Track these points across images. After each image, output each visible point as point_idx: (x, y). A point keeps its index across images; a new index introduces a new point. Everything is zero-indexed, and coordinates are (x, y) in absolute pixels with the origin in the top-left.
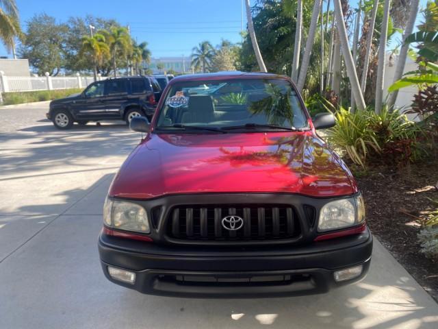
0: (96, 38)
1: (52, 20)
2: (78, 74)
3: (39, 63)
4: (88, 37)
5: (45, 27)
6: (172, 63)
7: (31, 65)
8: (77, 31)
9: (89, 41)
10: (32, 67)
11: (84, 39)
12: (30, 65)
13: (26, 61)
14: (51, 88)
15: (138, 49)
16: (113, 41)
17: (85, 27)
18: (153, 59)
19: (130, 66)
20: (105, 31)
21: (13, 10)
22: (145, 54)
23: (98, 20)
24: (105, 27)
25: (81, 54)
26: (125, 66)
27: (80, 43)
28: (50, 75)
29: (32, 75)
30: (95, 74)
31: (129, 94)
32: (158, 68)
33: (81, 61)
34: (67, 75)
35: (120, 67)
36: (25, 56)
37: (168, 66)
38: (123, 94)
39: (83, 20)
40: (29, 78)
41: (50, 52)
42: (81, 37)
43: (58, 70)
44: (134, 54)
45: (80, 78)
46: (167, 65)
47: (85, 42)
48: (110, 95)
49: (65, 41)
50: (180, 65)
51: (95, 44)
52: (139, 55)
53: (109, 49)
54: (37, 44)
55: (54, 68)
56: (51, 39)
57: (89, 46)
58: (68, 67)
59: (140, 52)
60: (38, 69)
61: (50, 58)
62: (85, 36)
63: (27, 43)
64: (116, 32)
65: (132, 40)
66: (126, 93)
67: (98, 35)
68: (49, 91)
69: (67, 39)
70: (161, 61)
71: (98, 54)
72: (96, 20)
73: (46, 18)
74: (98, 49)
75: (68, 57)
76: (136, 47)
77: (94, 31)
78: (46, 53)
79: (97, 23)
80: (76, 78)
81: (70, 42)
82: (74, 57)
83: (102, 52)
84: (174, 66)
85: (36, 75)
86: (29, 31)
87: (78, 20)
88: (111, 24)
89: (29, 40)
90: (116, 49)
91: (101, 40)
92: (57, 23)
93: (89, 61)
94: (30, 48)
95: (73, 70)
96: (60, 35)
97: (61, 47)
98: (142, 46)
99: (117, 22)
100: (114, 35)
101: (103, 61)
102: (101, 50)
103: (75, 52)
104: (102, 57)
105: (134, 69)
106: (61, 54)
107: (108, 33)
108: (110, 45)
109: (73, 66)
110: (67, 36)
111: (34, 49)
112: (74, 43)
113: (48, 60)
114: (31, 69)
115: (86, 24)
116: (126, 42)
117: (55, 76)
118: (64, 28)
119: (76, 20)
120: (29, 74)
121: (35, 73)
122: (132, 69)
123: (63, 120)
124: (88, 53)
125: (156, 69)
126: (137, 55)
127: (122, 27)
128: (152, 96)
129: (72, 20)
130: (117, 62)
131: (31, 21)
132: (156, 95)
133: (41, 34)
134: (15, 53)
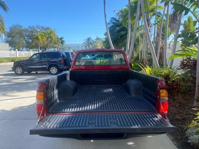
0: (40, 34)
1: (21, 26)
2: (31, 50)
3: (13, 45)
4: (37, 34)
5: (18, 30)
6: (75, 47)
7: (10, 46)
8: (32, 32)
9: (37, 36)
11: (34, 35)
14: (18, 56)
15: (59, 40)
16: (48, 36)
17: (36, 30)
18: (66, 44)
19: (56, 47)
20: (44, 32)
21: (2, 21)
22: (62, 42)
23: (42, 27)
24: (45, 30)
25: (33, 41)
26: (53, 47)
27: (33, 37)
28: (18, 50)
29: (10, 50)
30: (39, 50)
31: (51, 59)
32: (69, 48)
33: (33, 44)
34: (27, 51)
35: (51, 47)
36: (7, 42)
37: (73, 48)
38: (48, 59)
39: (35, 27)
40: (9, 52)
41: (19, 40)
42: (33, 34)
43: (22, 49)
45: (32, 52)
46: (72, 47)
47: (35, 36)
48: (42, 59)
49: (26, 36)
50: (78, 47)
51: (40, 37)
52: (59, 42)
53: (46, 39)
54: (13, 37)
55: (21, 47)
56: (20, 35)
57: (37, 38)
58: (27, 47)
59: (60, 41)
60: (13, 48)
61: (19, 43)
62: (35, 34)
63: (8, 36)
64: (49, 32)
65: (57, 36)
66: (50, 59)
67: (41, 33)
68: (17, 57)
69: (27, 35)
70: (70, 45)
72: (41, 27)
73: (18, 26)
74: (41, 39)
75: (27, 43)
76: (58, 39)
77: (40, 32)
78: (17, 41)
79: (41, 29)
80: (30, 52)
81: (28, 36)
82: (30, 43)
83: (42, 41)
84: (76, 48)
86: (10, 31)
87: (33, 27)
88: (47, 29)
89: (9, 35)
90: (49, 40)
91: (43, 36)
92: (23, 28)
93: (37, 45)
94: (10, 39)
95: (30, 48)
96: (24, 33)
97: (24, 38)
98: (61, 39)
99: (50, 28)
100: (48, 34)
101: (43, 45)
102: (42, 40)
103: (31, 41)
104: (42, 43)
105: (57, 49)
106: (24, 41)
107: (46, 33)
108: (46, 38)
109: (29, 46)
110: (27, 34)
111: (12, 39)
112: (30, 37)
113: (17, 44)
114: (10, 48)
115: (36, 29)
116: (54, 37)
117: (21, 51)
118: (26, 30)
119: (32, 27)
120: (9, 50)
121: (12, 50)
122: (57, 48)
123: (19, 71)
124: (36, 41)
125: (67, 49)
126: (58, 43)
127: (52, 30)
128: (62, 60)
129: (30, 27)
130: (49, 45)
131: (11, 27)
132: (64, 60)
133: (16, 32)
134: (4, 41)
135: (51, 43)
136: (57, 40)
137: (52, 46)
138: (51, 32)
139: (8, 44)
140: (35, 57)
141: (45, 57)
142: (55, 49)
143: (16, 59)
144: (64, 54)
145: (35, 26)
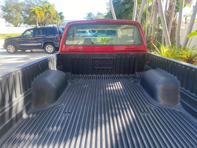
15: (58, 15)
16: (46, 11)
19: (55, 23)
20: (42, 6)
53: (44, 14)
71: (38, 16)
88: (45, 3)
91: (40, 10)
100: (46, 8)
104: (40, 18)
122: (56, 25)
126: (58, 18)
127: (51, 4)
128: (58, 37)
135: (50, 19)
136: (56, 16)
137: (51, 22)
138: (49, 7)
144: (61, 30)
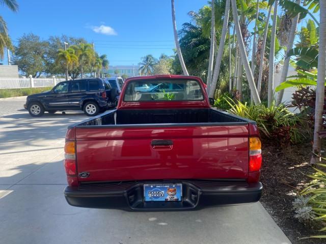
0: (68, 51)
1: (37, 38)
2: (54, 76)
3: (25, 67)
4: (63, 51)
5: (32, 43)
6: (125, 70)
7: (21, 69)
8: (55, 47)
9: (63, 53)
10: (21, 71)
11: (59, 52)
12: (19, 70)
13: (16, 67)
14: (33, 86)
15: (99, 59)
16: (81, 53)
17: (61, 44)
18: (111, 67)
19: (94, 71)
20: (75, 46)
22: (105, 63)
23: (71, 39)
24: (76, 44)
25: (57, 62)
26: (90, 71)
27: (57, 54)
28: (34, 77)
29: (20, 76)
30: (67, 77)
31: (87, 91)
32: (115, 73)
33: (57, 67)
34: (48, 77)
35: (85, 72)
36: (15, 63)
37: (123, 72)
38: (82, 90)
39: (60, 38)
40: (18, 79)
41: (34, 60)
42: (57, 50)
43: (40, 74)
44: (96, 63)
45: (55, 79)
46: (121, 71)
47: (60, 54)
48: (72, 91)
49: (46, 53)
50: (131, 71)
51: (68, 56)
52: (100, 64)
53: (78, 59)
54: (25, 55)
55: (37, 72)
56: (36, 52)
57: (63, 56)
58: (47, 71)
59: (101, 61)
60: (25, 73)
61: (34, 65)
62: (60, 50)
63: (16, 54)
64: (83, 48)
65: (95, 53)
66: (85, 90)
67: (70, 49)
68: (31, 88)
70: (118, 68)
71: (69, 62)
73: (33, 36)
74: (70, 58)
75: (48, 64)
76: (98, 58)
77: (67, 46)
78: (32, 61)
79: (70, 41)
80: (52, 79)
81: (49, 53)
82: (52, 64)
83: (72, 61)
84: (127, 71)
85: (25, 77)
86: (20, 45)
87: (57, 39)
88: (80, 42)
89: (18, 52)
90: (83, 59)
91: (72, 53)
92: (41, 40)
93: (63, 68)
94: (20, 58)
95: (52, 74)
96: (43, 49)
97: (43, 57)
98: (102, 57)
99: (85, 40)
100: (81, 50)
101: (73, 68)
102: (72, 60)
103: (53, 61)
104: (72, 64)
105: (97, 74)
106: (43, 62)
107: (78, 48)
108: (79, 56)
109: (51, 71)
110: (47, 50)
111: (23, 58)
112: (52, 54)
113: (32, 66)
115: (62, 42)
116: (90, 54)
117: (38, 77)
118: (45, 44)
119: (55, 38)
120: (18, 76)
121: (23, 75)
123: (36, 110)
124: (62, 61)
125: (113, 74)
126: (98, 64)
127: (88, 44)
128: (104, 92)
129: (51, 39)
130: (83, 68)
131: (22, 39)
132: (107, 92)
133: (28, 47)
134: (10, 61)
135: (87, 65)
136: (96, 60)
137: (88, 69)
138: (85, 47)
139: (17, 66)
140: (61, 87)
141: (76, 87)
142: (93, 74)
143: (31, 91)
144: (108, 82)
145: (60, 36)
